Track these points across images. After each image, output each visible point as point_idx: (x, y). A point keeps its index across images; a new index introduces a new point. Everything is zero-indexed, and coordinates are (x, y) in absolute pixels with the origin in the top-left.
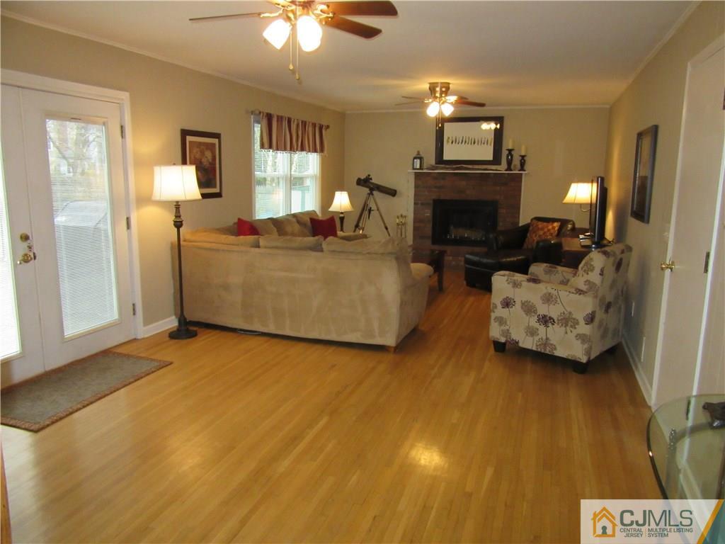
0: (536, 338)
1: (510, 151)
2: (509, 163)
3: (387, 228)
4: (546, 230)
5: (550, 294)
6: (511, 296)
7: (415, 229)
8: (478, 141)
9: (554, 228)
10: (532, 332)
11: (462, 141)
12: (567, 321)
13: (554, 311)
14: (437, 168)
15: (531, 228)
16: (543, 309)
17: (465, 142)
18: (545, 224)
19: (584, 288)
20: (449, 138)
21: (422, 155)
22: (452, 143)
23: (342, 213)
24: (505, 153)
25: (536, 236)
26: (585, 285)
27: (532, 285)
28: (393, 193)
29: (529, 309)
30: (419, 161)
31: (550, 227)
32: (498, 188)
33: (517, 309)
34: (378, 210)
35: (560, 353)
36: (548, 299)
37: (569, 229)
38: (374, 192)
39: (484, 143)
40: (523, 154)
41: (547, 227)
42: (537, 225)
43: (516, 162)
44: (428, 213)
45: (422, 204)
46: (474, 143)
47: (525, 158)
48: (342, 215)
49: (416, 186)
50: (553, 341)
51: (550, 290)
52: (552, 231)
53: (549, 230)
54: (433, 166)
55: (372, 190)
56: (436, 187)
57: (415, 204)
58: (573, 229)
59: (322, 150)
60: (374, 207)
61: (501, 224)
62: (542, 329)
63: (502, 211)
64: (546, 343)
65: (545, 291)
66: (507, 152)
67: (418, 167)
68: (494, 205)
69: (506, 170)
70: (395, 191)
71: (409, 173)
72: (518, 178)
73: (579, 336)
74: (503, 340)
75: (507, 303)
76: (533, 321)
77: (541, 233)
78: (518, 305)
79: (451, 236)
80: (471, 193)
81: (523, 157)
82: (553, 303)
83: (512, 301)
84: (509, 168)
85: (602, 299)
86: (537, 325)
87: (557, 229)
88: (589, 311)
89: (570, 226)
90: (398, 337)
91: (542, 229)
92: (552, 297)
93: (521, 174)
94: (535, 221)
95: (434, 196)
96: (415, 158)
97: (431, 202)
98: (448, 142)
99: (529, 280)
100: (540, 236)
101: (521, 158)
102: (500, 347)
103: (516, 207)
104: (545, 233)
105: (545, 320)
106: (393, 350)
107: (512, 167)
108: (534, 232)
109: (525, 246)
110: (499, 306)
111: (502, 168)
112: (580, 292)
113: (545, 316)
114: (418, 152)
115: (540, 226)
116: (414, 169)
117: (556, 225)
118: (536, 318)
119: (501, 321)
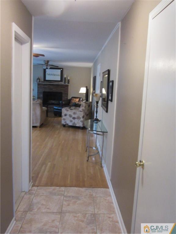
0: (72, 122)
2: (65, 81)
6: (67, 113)
10: (71, 121)
12: (79, 118)
13: (76, 116)
14: (44, 82)
15: (71, 100)
16: (73, 116)
17: (52, 75)
18: (75, 99)
19: (82, 110)
21: (40, 78)
22: (48, 75)
24: (64, 79)
27: (71, 110)
29: (70, 116)
32: (62, 89)
33: (68, 116)
35: (77, 125)
36: (74, 113)
39: (58, 76)
43: (67, 81)
44: (42, 96)
45: (40, 93)
46: (55, 75)
47: (69, 80)
49: (38, 87)
50: (76, 123)
51: (75, 111)
56: (44, 88)
57: (38, 93)
61: (63, 99)
62: (73, 120)
63: (63, 95)
64: (74, 123)
68: (61, 93)
72: (67, 86)
73: (81, 121)
74: (65, 124)
75: (66, 115)
76: (71, 119)
78: (68, 115)
79: (49, 102)
80: (54, 90)
84: (65, 83)
85: (86, 113)
86: (72, 120)
88: (83, 115)
90: (40, 124)
94: (72, 98)
95: (43, 90)
96: (37, 79)
97: (42, 92)
99: (70, 109)
102: (64, 126)
103: (67, 94)
105: (74, 118)
106: (38, 127)
110: (64, 116)
111: (63, 83)
112: (81, 111)
113: (74, 117)
114: (38, 77)
116: (37, 82)
117: (78, 99)
118: (72, 118)
119: (64, 119)
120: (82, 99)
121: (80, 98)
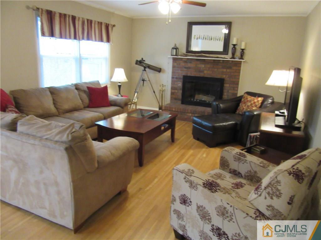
1: (234, 45)
2: (233, 54)
3: (154, 92)
4: (252, 102)
5: (225, 208)
6: (188, 195)
7: (172, 94)
8: (214, 38)
9: (258, 101)
10: (205, 238)
11: (204, 38)
13: (229, 228)
14: (186, 56)
15: (243, 100)
16: (217, 221)
17: (206, 39)
18: (253, 98)
19: (266, 213)
20: (195, 36)
21: (178, 46)
22: (197, 39)
23: (119, 83)
24: (231, 47)
25: (245, 106)
26: (267, 209)
27: (207, 192)
28: (159, 70)
29: (204, 214)
30: (175, 50)
31: (256, 101)
32: (225, 70)
33: (193, 210)
34: (149, 81)
36: (223, 213)
37: (269, 102)
38: (147, 69)
39: (218, 40)
40: (243, 48)
41: (254, 100)
42: (247, 98)
43: (238, 54)
44: (180, 84)
45: (176, 78)
46: (211, 39)
47: (244, 51)
48: (120, 84)
51: (225, 204)
52: (257, 104)
53: (255, 103)
54: (184, 54)
55: (145, 68)
56: (185, 68)
57: (173, 78)
58: (273, 103)
59: (108, 40)
60: (146, 78)
61: (225, 94)
63: (226, 86)
65: (220, 203)
66: (232, 46)
67: (174, 54)
68: (221, 82)
69: (231, 59)
70: (161, 69)
71: (169, 58)
72: (238, 64)
74: (180, 232)
75: (184, 201)
76: (207, 229)
77: (249, 104)
78: (194, 206)
79: (194, 99)
80: (207, 73)
81: (243, 50)
82: (228, 219)
83: (189, 201)
84: (233, 58)
86: (211, 234)
87: (260, 102)
89: (270, 101)
91: (250, 101)
92: (227, 213)
93: (241, 61)
94: (246, 95)
95: (184, 74)
96: (173, 48)
97: (182, 77)
98: (194, 38)
99: (205, 186)
100: (248, 106)
101: (241, 51)
103: (236, 84)
104: (251, 104)
105: (220, 233)
107: (235, 56)
108: (245, 103)
109: (237, 112)
110: (178, 200)
111: (228, 57)
112: (260, 217)
113: (218, 229)
114: (175, 44)
115: (249, 99)
116: (172, 55)
117: (260, 99)
118: (210, 227)
120: (273, 99)
121: (266, 97)
